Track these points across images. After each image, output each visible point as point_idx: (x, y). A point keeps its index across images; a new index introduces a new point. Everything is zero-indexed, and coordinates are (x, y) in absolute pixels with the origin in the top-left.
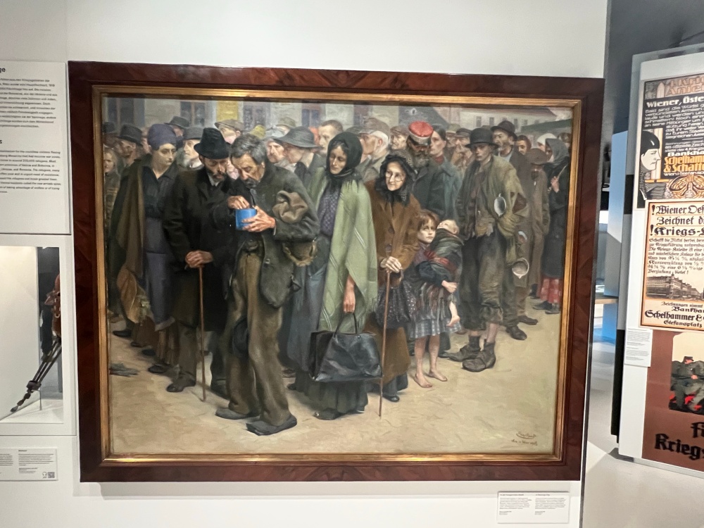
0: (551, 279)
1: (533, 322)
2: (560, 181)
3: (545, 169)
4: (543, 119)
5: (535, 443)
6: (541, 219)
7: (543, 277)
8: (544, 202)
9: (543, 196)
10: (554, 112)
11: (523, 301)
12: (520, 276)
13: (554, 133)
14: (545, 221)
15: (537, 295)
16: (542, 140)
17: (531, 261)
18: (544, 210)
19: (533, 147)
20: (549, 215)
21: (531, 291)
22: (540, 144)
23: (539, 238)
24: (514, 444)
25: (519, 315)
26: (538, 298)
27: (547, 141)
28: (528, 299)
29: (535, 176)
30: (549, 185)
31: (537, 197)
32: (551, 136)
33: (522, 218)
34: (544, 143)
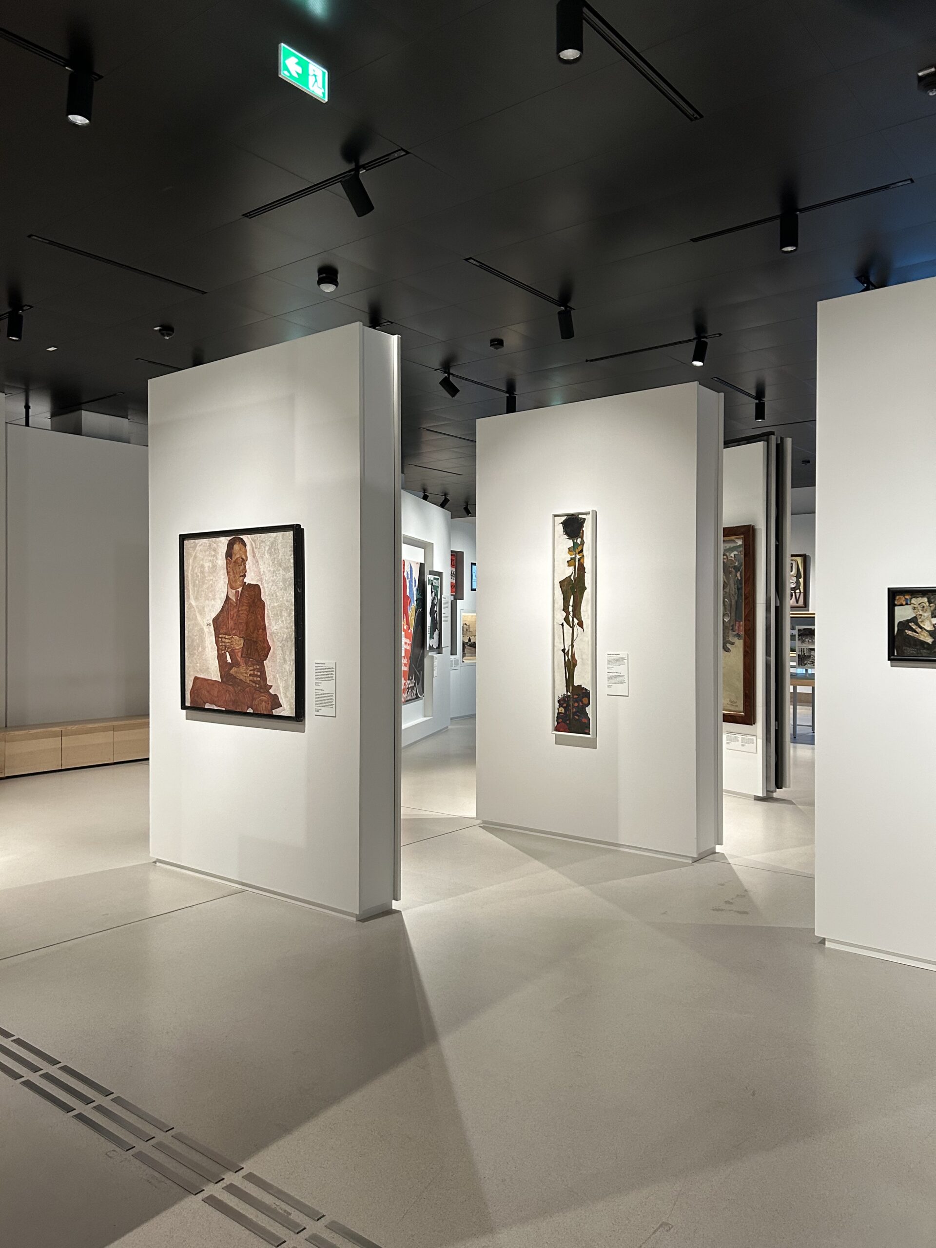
0: (739, 622)
1: (733, 644)
2: (740, 574)
3: (734, 569)
4: (732, 545)
5: (737, 706)
6: (733, 593)
7: (736, 621)
8: (734, 585)
9: (734, 582)
10: (737, 541)
11: (728, 633)
12: (727, 620)
13: (737, 551)
14: (735, 594)
15: (734, 630)
16: (732, 555)
17: (731, 613)
18: (735, 588)
19: (729, 558)
20: (737, 591)
21: (731, 628)
22: (732, 557)
23: (733, 602)
24: (728, 706)
25: (727, 640)
26: (734, 631)
27: (734, 555)
28: (730, 631)
29: (730, 573)
30: (736, 576)
31: (732, 582)
32: (736, 553)
33: (726, 592)
34: (733, 556)
